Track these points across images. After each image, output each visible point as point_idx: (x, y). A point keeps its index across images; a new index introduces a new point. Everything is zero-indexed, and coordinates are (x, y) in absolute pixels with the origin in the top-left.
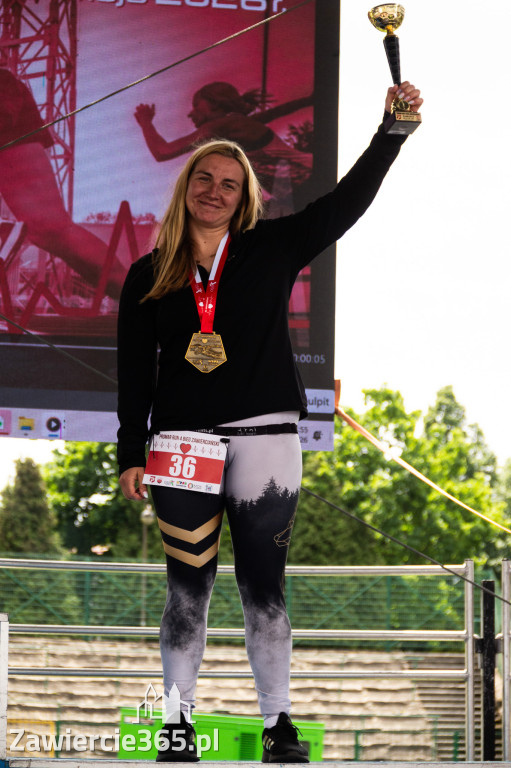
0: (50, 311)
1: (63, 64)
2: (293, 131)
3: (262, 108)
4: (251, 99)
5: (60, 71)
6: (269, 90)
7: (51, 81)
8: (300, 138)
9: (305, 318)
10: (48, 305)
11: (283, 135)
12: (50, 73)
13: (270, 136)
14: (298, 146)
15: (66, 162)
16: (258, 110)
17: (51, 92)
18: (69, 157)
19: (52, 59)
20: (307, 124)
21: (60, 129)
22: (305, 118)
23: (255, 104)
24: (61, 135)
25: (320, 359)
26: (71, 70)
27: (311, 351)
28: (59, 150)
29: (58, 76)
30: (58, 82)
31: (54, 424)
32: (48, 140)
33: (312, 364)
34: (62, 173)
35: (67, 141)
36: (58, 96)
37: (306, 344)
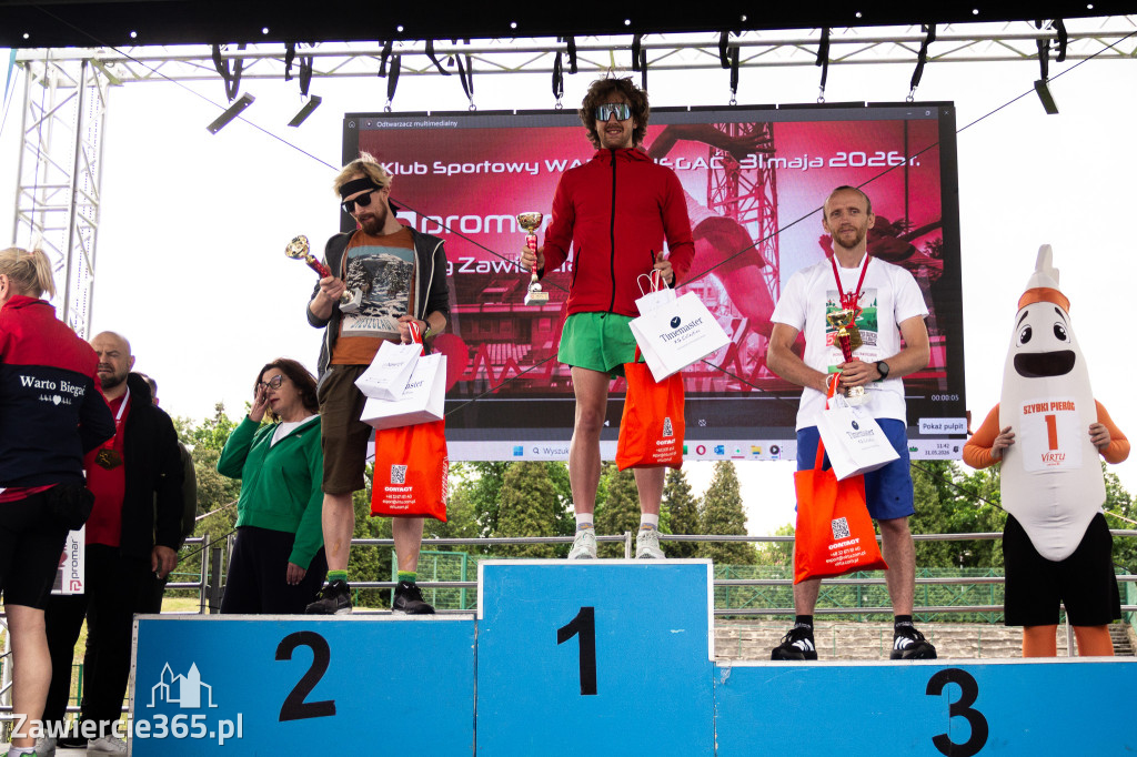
0: (768, 375)
1: (769, 213)
2: (928, 244)
3: (907, 232)
4: (898, 225)
5: (767, 217)
6: (910, 219)
7: (761, 223)
8: (934, 249)
9: (943, 371)
10: (767, 371)
11: (922, 249)
12: (760, 219)
13: (913, 250)
14: (933, 255)
15: (774, 276)
16: (904, 233)
17: (762, 231)
18: (776, 273)
19: (761, 209)
20: (938, 240)
21: (769, 255)
22: (936, 236)
23: (902, 229)
24: (770, 259)
25: (955, 397)
26: (774, 215)
27: (949, 392)
28: (769, 269)
29: (766, 220)
30: (766, 224)
31: (775, 450)
32: (761, 263)
33: (950, 401)
34: (772, 284)
35: (774, 263)
36: (766, 234)
37: (945, 388)
